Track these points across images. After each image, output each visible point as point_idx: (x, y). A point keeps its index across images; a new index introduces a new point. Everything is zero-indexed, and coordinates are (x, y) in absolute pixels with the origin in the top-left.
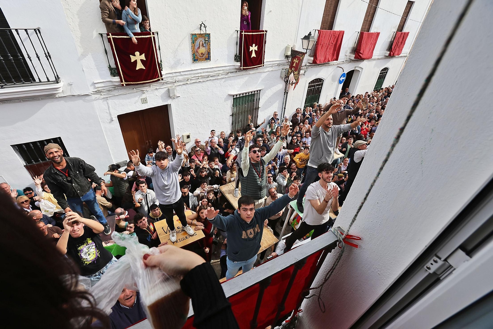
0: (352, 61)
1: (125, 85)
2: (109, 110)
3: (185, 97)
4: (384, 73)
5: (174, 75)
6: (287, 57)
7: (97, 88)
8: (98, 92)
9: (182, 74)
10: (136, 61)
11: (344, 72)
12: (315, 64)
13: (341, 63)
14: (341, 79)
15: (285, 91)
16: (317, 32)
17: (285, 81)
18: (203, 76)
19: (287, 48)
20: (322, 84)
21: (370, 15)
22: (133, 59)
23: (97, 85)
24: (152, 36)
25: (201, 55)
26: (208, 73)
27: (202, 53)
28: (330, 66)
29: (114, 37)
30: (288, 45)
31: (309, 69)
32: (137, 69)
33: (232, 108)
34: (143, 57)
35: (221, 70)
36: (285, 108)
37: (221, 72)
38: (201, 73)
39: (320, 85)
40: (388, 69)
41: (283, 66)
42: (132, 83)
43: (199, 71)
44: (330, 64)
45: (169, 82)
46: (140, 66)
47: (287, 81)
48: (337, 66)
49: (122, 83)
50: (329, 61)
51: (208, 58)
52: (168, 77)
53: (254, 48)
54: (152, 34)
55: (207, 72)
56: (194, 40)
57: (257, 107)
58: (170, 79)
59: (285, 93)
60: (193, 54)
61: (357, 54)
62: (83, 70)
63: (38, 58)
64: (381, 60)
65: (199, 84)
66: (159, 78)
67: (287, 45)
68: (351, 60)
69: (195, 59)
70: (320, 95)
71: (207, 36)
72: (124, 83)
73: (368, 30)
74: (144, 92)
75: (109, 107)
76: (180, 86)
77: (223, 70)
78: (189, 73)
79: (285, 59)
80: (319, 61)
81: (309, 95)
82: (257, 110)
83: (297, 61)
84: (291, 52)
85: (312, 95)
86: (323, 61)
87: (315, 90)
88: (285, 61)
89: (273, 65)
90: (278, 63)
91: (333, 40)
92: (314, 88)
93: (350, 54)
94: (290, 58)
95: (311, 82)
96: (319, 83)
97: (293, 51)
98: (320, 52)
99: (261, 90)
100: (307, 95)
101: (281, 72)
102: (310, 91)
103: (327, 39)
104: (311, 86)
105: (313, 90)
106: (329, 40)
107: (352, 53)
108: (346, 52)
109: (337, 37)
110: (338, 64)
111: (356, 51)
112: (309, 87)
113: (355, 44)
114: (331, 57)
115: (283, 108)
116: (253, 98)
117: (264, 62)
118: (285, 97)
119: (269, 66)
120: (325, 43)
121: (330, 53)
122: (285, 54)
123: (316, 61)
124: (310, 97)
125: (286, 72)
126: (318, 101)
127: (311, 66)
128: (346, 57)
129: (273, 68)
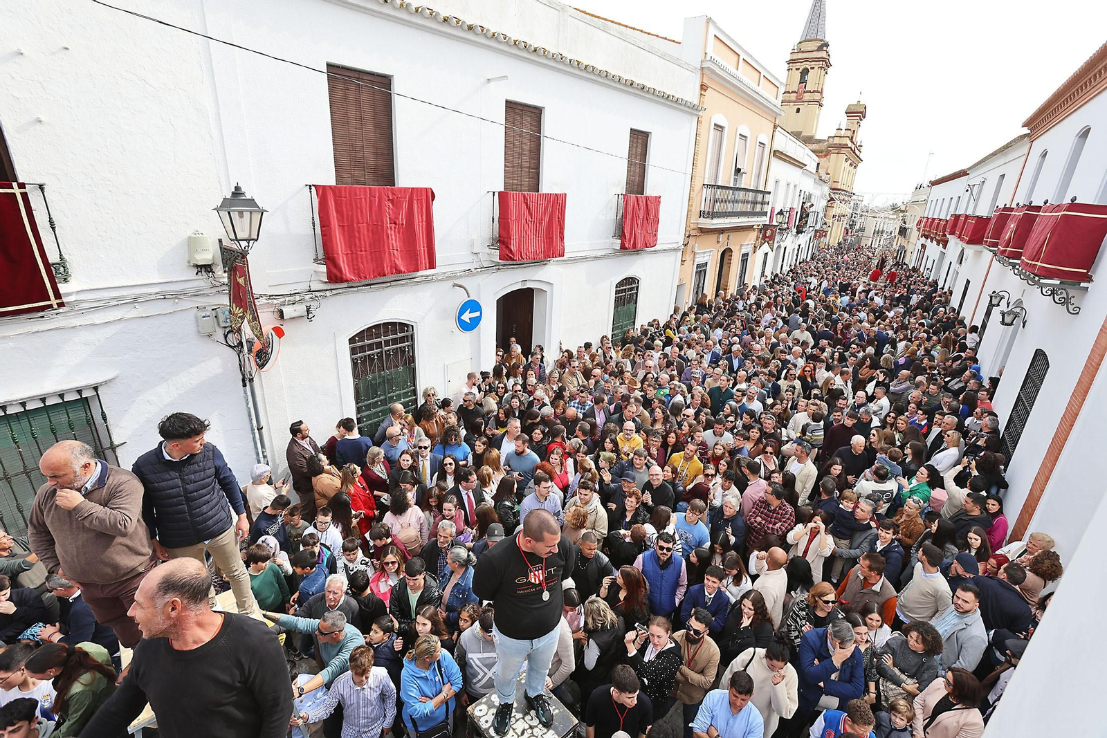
0: (501, 267)
4: (631, 289)
6: (207, 268)
11: (469, 299)
12: (350, 285)
13: (458, 274)
14: (467, 317)
15: (243, 375)
16: (313, 188)
17: (230, 346)
19: (193, 243)
20: (412, 336)
21: (526, 152)
28: (420, 287)
30: (196, 232)
31: (326, 299)
36: (260, 429)
39: (402, 340)
40: (638, 281)
41: (195, 299)
44: (415, 280)
47: (241, 344)
48: (451, 283)
50: (399, 271)
57: (106, 444)
59: (243, 380)
61: (503, 247)
64: (605, 261)
67: (189, 233)
68: (498, 264)
70: (414, 370)
73: (536, 188)
80: (354, 273)
81: (365, 373)
82: (109, 453)
83: (241, 281)
84: (222, 254)
85: (379, 371)
86: (376, 274)
87: (388, 355)
88: (202, 282)
89: (135, 301)
90: (168, 292)
91: (391, 213)
92: (379, 350)
93: (488, 251)
94: (225, 272)
95: (361, 335)
96: (394, 336)
97: (224, 251)
98: (350, 248)
99: (101, 384)
100: (355, 376)
101: (196, 317)
102: (364, 362)
103: (364, 210)
104: (362, 349)
105: (376, 357)
106: (374, 213)
107: (493, 245)
108: (472, 245)
109: (405, 205)
110: (449, 278)
111: (499, 241)
112: (353, 351)
113: (493, 222)
114: (402, 259)
115: (253, 430)
116: (78, 415)
117: (61, 291)
118: (249, 393)
119: (117, 303)
120: (358, 223)
121: (397, 250)
122: (189, 262)
123: (339, 275)
124: (374, 379)
125: (221, 318)
126: (415, 385)
127: (331, 290)
128: (475, 257)
129: (141, 310)
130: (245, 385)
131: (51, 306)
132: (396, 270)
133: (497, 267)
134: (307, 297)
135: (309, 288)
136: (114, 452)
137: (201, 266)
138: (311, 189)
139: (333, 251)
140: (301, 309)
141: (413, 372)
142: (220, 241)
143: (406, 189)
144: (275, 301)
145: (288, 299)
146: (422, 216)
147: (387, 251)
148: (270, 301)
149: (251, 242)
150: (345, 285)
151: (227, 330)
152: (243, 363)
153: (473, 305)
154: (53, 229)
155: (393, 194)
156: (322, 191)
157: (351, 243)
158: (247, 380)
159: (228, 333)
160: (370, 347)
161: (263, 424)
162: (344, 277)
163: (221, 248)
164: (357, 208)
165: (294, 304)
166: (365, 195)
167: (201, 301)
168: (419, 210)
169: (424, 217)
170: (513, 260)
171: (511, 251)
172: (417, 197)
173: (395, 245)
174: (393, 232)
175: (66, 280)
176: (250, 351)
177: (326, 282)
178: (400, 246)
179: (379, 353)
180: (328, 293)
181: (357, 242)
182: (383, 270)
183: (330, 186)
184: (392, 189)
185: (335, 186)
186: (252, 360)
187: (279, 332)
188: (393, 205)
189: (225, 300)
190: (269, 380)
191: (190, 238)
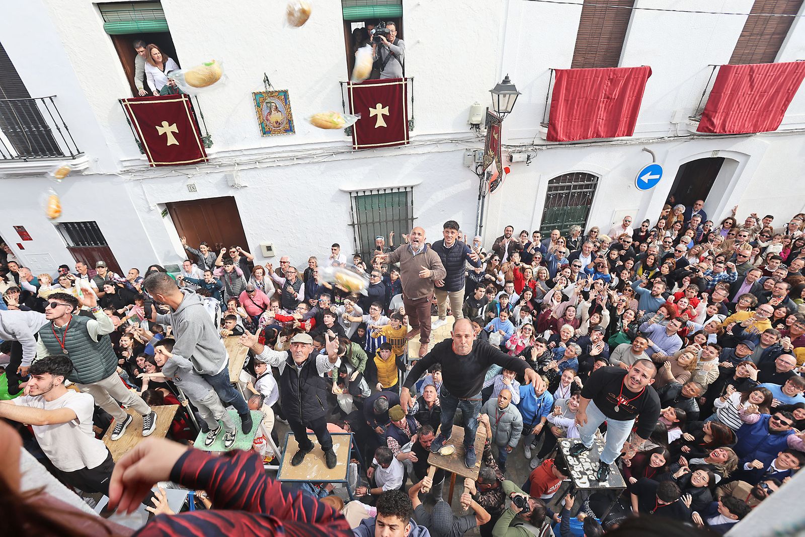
1: (154, 166)
2: (145, 196)
3: (257, 188)
5: (233, 154)
6: (476, 126)
7: (125, 167)
8: (127, 172)
9: (245, 153)
10: (165, 134)
11: (654, 164)
12: (561, 143)
13: (651, 141)
14: (645, 178)
15: (480, 193)
16: (554, 71)
17: (477, 174)
18: (283, 157)
19: (473, 110)
20: (596, 185)
22: (161, 131)
23: (125, 164)
24: (184, 99)
25: (276, 125)
26: (293, 153)
27: (277, 122)
28: (613, 148)
29: (130, 103)
30: (476, 103)
32: (168, 145)
33: (349, 212)
34: (174, 128)
35: (317, 149)
36: (481, 227)
37: (318, 152)
38: (279, 152)
39: (587, 186)
41: (466, 144)
42: (164, 163)
43: (275, 150)
44: (611, 143)
45: (225, 165)
46: (172, 141)
47: (483, 173)
48: (642, 147)
49: (151, 163)
50: (598, 136)
51: (290, 129)
52: (222, 157)
53: (379, 111)
54: (183, 97)
55: (292, 151)
56: (258, 101)
57: (410, 217)
58: (227, 160)
59: (479, 196)
60: (261, 124)
61: (705, 120)
62: (107, 145)
63: (66, 127)
65: (279, 170)
66: (203, 159)
67: (472, 104)
69: (266, 131)
70: (589, 209)
71: (282, 94)
72: (153, 163)
74: (189, 176)
75: (144, 192)
76: (245, 171)
77: (321, 149)
78: (256, 153)
79: (470, 131)
80: (566, 135)
81: (553, 205)
82: (410, 221)
83: (496, 136)
84: (487, 117)
85: (563, 206)
86: (581, 137)
87: (573, 196)
88: (472, 134)
89: (438, 142)
90: (453, 138)
91: (608, 90)
92: (567, 191)
93: (687, 121)
94: (486, 128)
95: (558, 179)
96: (582, 183)
97: (489, 115)
98: (569, 117)
99: (414, 186)
100: (546, 206)
101: (464, 155)
102: (554, 198)
103: (587, 88)
104: (556, 188)
105: (564, 196)
106: (593, 90)
107: (694, 117)
108: (673, 116)
109: (622, 83)
110: (642, 143)
111: (703, 114)
112: (550, 189)
113: (703, 95)
114: (604, 127)
115: (477, 226)
116: (403, 199)
117: (410, 136)
118: (481, 204)
119: (430, 143)
120: (579, 98)
121: (603, 119)
122: (468, 121)
123: (555, 136)
124: (558, 210)
125: (477, 157)
126: (586, 220)
127: (547, 145)
128: (672, 128)
129: (441, 148)
130: (479, 199)
131: (404, 144)
132: (597, 134)
133: (692, 136)
134: (530, 149)
135: (532, 143)
136: (412, 221)
137: (474, 125)
138: (552, 72)
139: (556, 119)
140: (524, 157)
141: (588, 211)
142: (487, 108)
143: (626, 70)
144: (510, 150)
145: (518, 149)
146: (634, 92)
147: (595, 120)
148: (506, 149)
149: (506, 114)
150: (558, 143)
151: (478, 164)
152: (482, 185)
153: (656, 170)
154: (413, 102)
155: (614, 74)
156: (560, 74)
157: (569, 114)
158: (481, 196)
159: (479, 166)
160: (562, 188)
161: (483, 224)
162: (558, 137)
163: (487, 113)
164: (582, 86)
165: (520, 152)
166: (591, 76)
167: (469, 146)
168: (633, 87)
169: (635, 93)
170: (713, 132)
171: (713, 124)
172: (635, 75)
173: (602, 116)
174: (604, 105)
175: (412, 130)
176: (487, 179)
177: (545, 140)
178: (606, 116)
179: (567, 193)
180: (544, 148)
181: (575, 112)
182: (588, 134)
183: (566, 70)
184: (615, 70)
185: (570, 70)
186: (487, 185)
187: (507, 170)
188: (611, 83)
189: (482, 146)
190: (494, 199)
191: (472, 107)
